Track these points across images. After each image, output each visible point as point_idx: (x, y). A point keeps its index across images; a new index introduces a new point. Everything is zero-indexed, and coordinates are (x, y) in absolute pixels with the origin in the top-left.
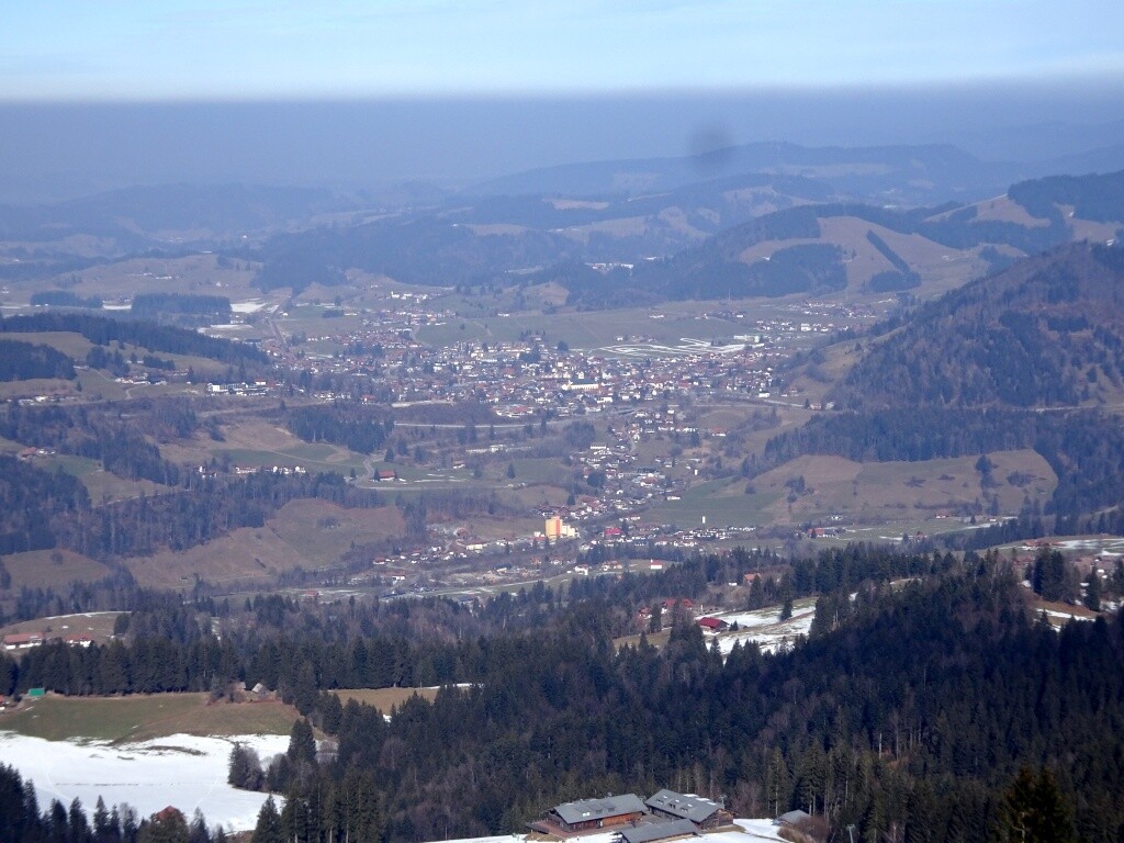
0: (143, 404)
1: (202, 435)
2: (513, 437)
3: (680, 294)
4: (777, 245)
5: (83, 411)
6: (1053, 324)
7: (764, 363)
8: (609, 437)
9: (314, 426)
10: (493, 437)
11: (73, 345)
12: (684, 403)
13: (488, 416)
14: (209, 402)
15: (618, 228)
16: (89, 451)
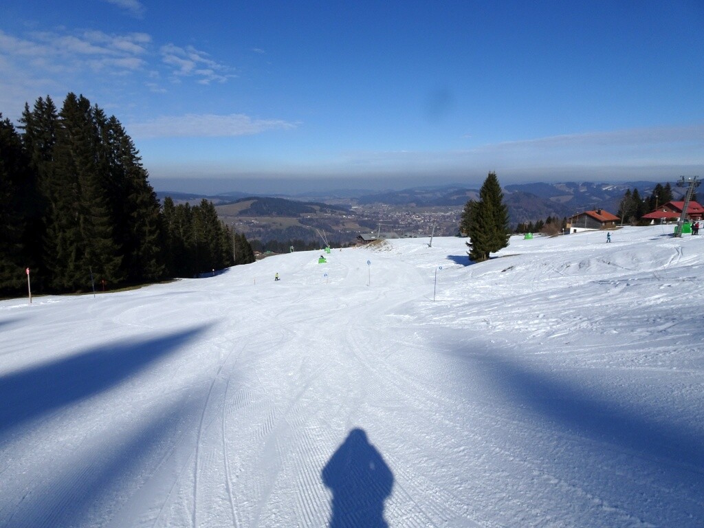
0: (329, 218)
1: (341, 225)
2: (403, 227)
3: (438, 205)
4: (457, 196)
5: (317, 219)
6: (514, 207)
7: (454, 216)
8: (422, 228)
9: (363, 224)
10: (399, 227)
11: (317, 208)
12: (438, 222)
13: (398, 223)
14: (343, 219)
15: (427, 195)
16: (317, 227)
